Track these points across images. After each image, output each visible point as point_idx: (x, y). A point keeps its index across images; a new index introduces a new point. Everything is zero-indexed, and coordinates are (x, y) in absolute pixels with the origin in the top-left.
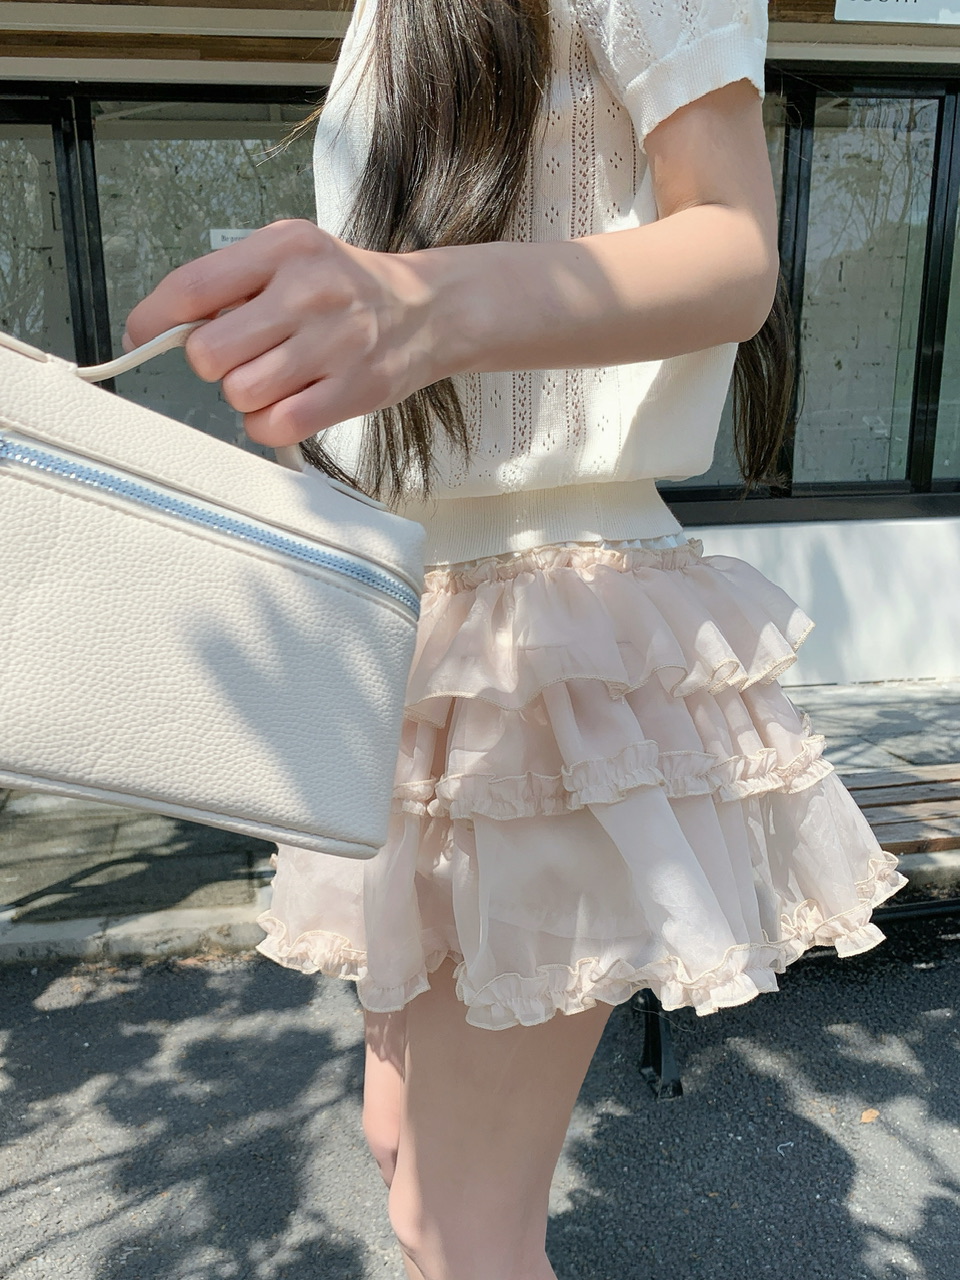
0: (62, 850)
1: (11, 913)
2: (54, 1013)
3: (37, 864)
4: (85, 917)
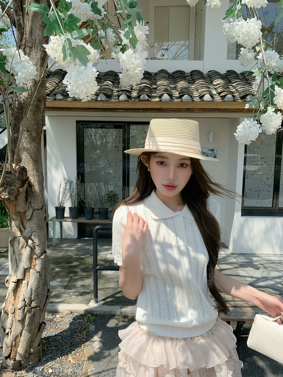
0: (112, 286)
1: (102, 302)
2: (110, 328)
3: (107, 289)
4: (117, 305)
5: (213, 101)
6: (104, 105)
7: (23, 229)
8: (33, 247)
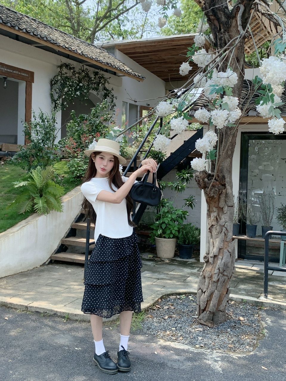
7: (219, 219)
8: (226, 233)
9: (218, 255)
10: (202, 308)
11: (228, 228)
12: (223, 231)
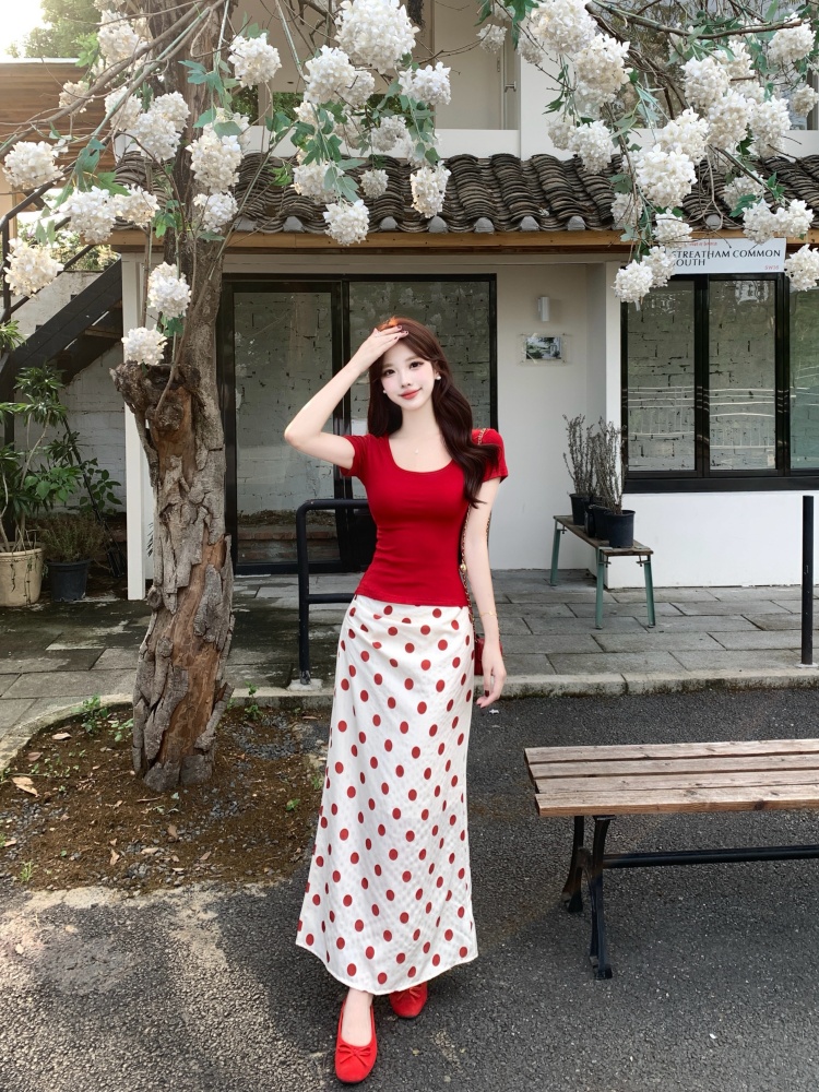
5: (541, 230)
6: (298, 240)
7: (187, 487)
8: (208, 521)
9: (189, 586)
10: (150, 756)
11: (214, 508)
12: (201, 516)
